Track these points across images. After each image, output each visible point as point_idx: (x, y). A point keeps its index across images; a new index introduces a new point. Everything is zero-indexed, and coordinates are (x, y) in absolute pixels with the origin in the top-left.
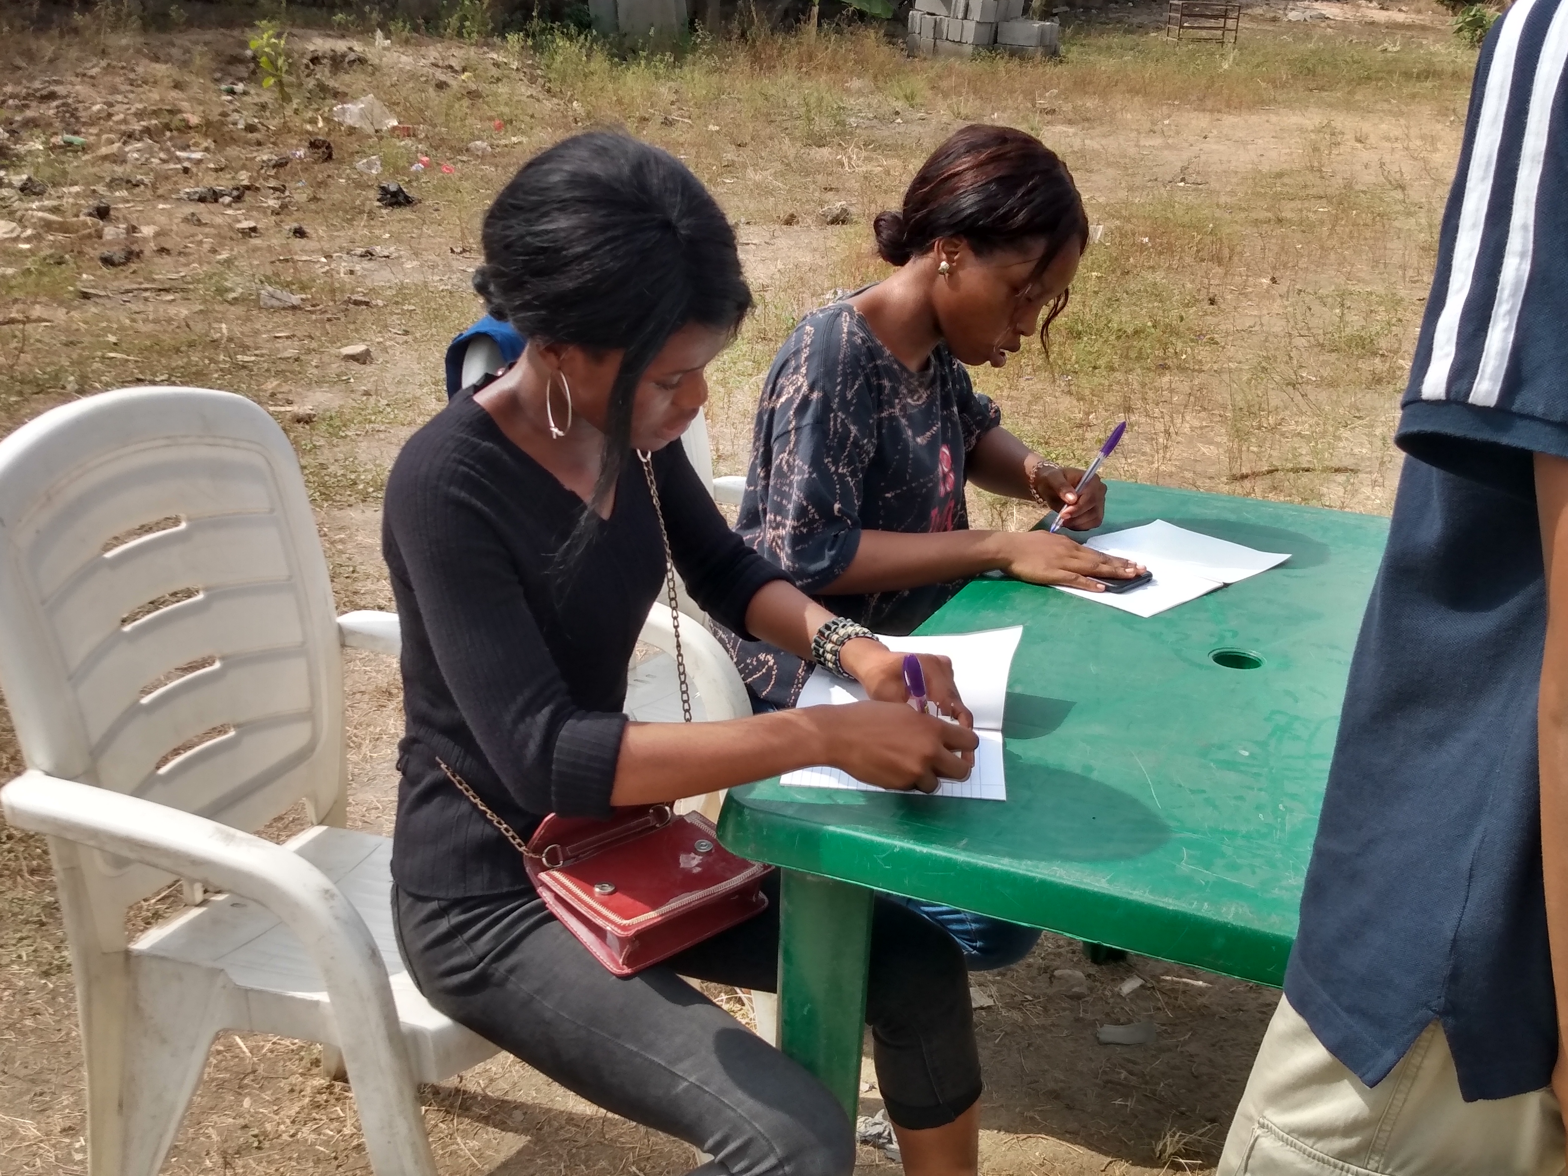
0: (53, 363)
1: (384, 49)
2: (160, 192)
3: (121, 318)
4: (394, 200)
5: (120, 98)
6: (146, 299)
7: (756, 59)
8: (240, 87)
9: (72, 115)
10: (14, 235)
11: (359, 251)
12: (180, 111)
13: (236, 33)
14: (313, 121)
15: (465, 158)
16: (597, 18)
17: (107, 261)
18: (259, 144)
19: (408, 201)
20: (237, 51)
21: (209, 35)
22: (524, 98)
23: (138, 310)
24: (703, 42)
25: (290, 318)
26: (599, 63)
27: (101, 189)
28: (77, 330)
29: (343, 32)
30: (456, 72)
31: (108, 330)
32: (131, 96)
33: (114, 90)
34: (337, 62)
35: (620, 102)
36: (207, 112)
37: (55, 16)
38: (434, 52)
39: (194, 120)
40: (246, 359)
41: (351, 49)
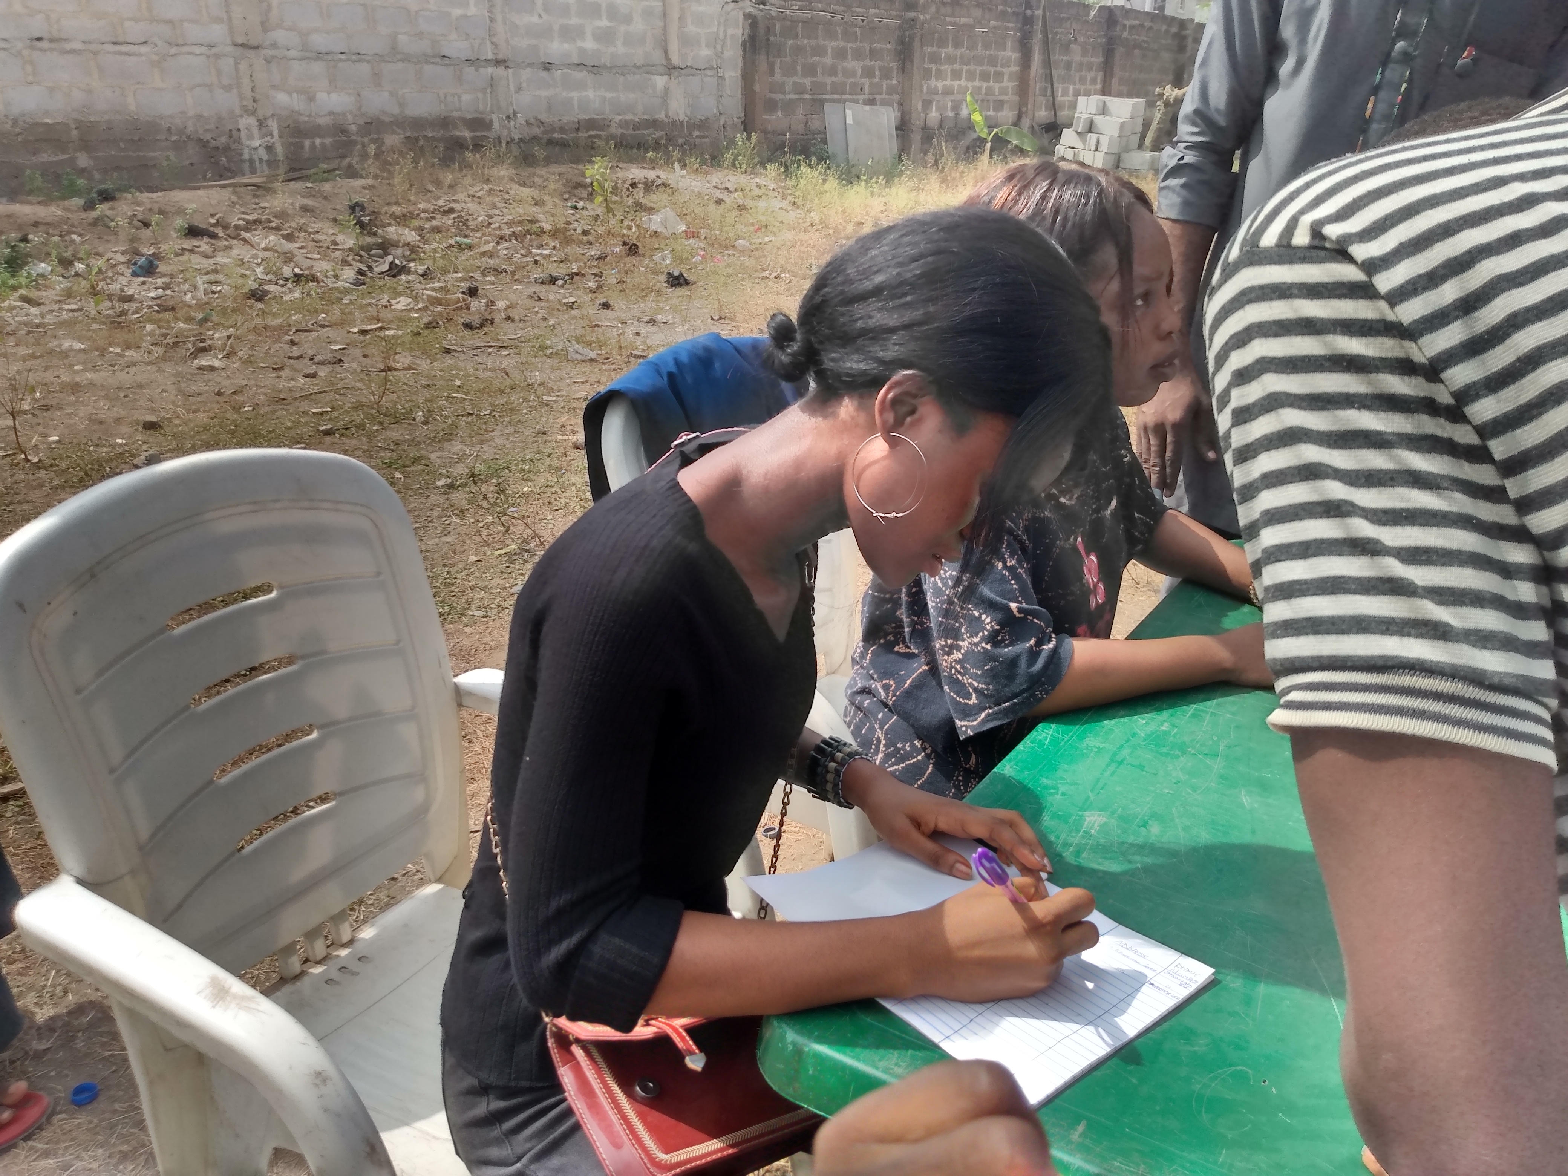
0: (412, 401)
1: (682, 177)
2: (516, 277)
3: (468, 367)
4: (676, 282)
5: (497, 212)
6: (489, 354)
7: (944, 181)
8: (581, 204)
9: (464, 224)
10: (411, 306)
11: (646, 319)
12: (537, 221)
13: (581, 167)
14: (630, 228)
15: (730, 252)
16: (834, 155)
17: (468, 326)
18: (590, 243)
19: (687, 283)
20: (580, 179)
21: (562, 169)
22: (777, 210)
23: (481, 361)
24: (907, 169)
25: (587, 368)
26: (832, 183)
27: (476, 275)
28: (435, 376)
29: (653, 165)
30: (731, 192)
31: (457, 376)
32: (504, 210)
33: (494, 206)
34: (649, 186)
35: (844, 212)
36: (556, 221)
37: (457, 156)
38: (717, 177)
39: (547, 227)
40: (550, 398)
41: (658, 177)
